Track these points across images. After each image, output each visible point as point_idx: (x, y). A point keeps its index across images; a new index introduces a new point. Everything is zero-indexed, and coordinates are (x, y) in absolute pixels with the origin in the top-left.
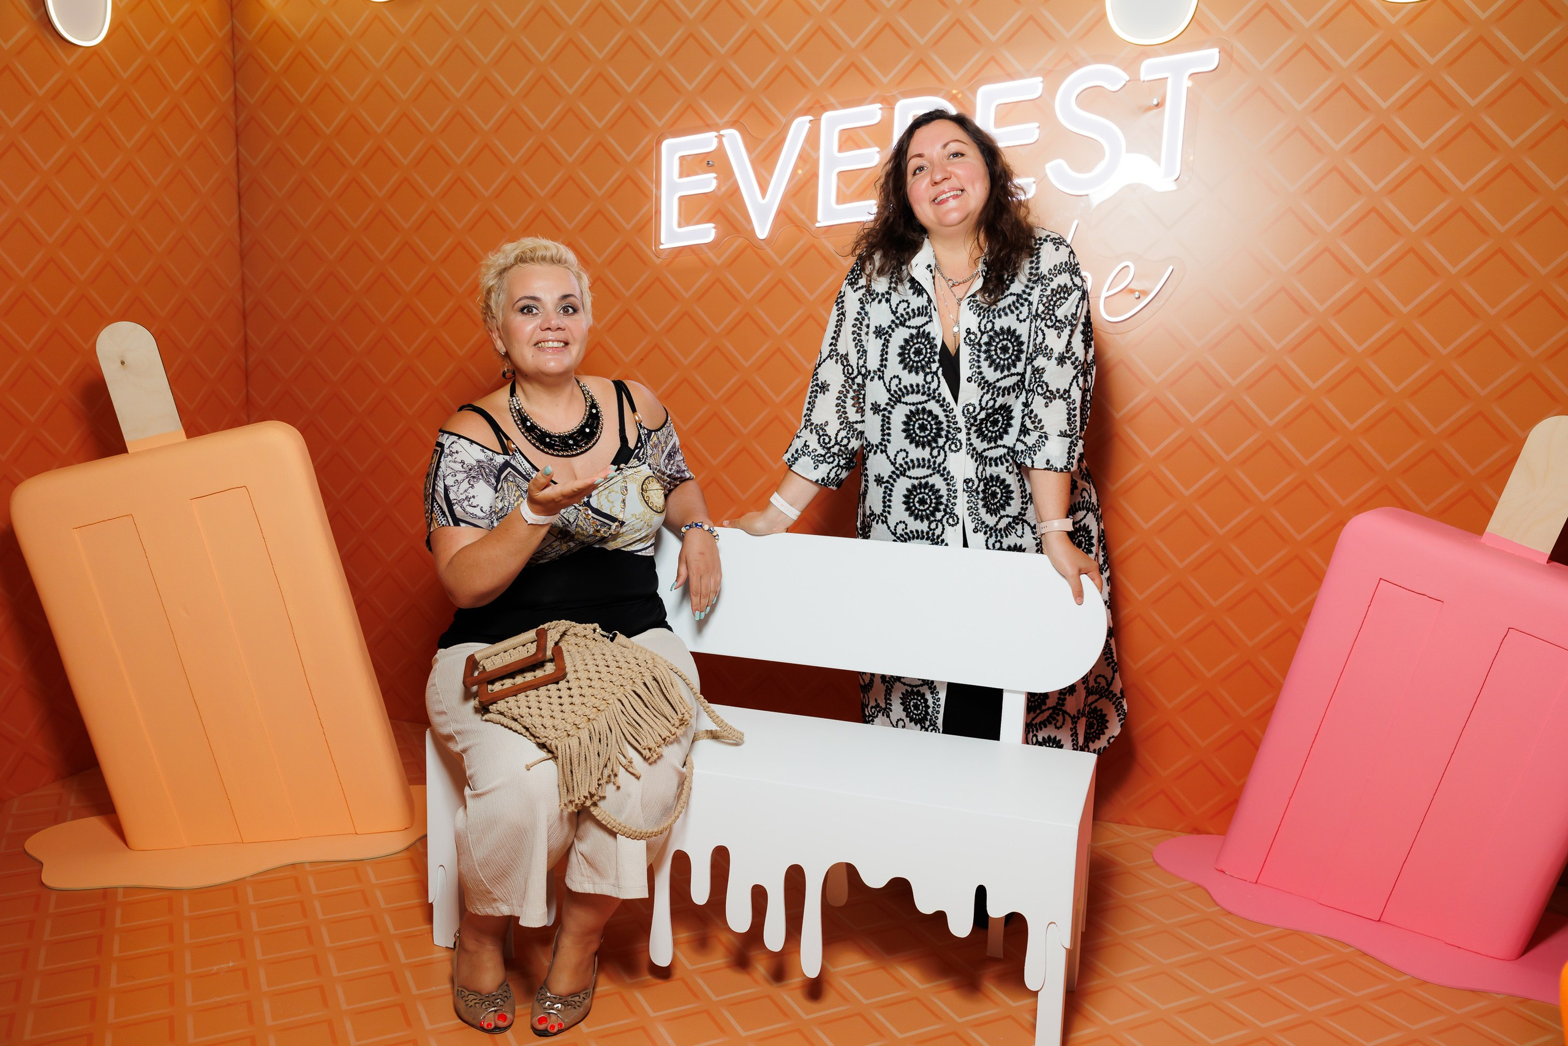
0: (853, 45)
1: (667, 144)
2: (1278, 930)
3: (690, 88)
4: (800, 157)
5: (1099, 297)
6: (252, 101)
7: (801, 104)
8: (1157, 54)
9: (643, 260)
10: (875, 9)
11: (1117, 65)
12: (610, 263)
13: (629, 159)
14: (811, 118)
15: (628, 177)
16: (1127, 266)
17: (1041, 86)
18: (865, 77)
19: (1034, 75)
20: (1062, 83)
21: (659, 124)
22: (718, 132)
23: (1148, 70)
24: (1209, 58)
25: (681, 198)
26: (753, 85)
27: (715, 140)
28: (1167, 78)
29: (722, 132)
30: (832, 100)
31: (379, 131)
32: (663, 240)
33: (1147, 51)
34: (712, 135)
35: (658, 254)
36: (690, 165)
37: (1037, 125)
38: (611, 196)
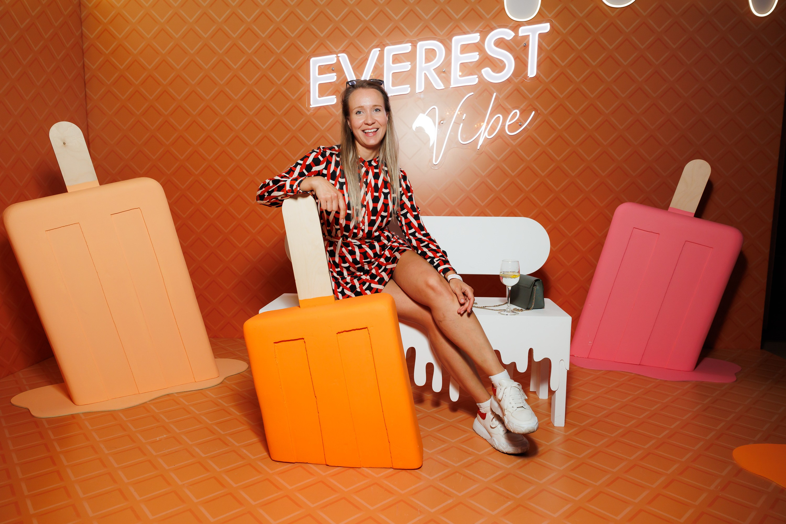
0: (397, 18)
1: (313, 60)
2: (603, 371)
3: (322, 35)
4: (374, 67)
5: (505, 125)
6: (92, 37)
7: (373, 44)
8: (524, 25)
9: (301, 113)
10: (405, 3)
11: (510, 29)
12: (285, 114)
13: (293, 67)
14: (379, 49)
15: (293, 75)
16: (516, 112)
17: (479, 36)
18: (403, 33)
19: (476, 32)
20: (487, 36)
21: (308, 51)
22: (337, 55)
23: (523, 31)
24: (545, 27)
25: (320, 84)
26: (352, 35)
27: (336, 58)
28: (529, 36)
29: (339, 55)
30: (388, 42)
31: (164, 52)
32: (311, 103)
33: (520, 24)
34: (334, 56)
35: (308, 109)
36: (323, 70)
37: (478, 53)
38: (285, 84)
